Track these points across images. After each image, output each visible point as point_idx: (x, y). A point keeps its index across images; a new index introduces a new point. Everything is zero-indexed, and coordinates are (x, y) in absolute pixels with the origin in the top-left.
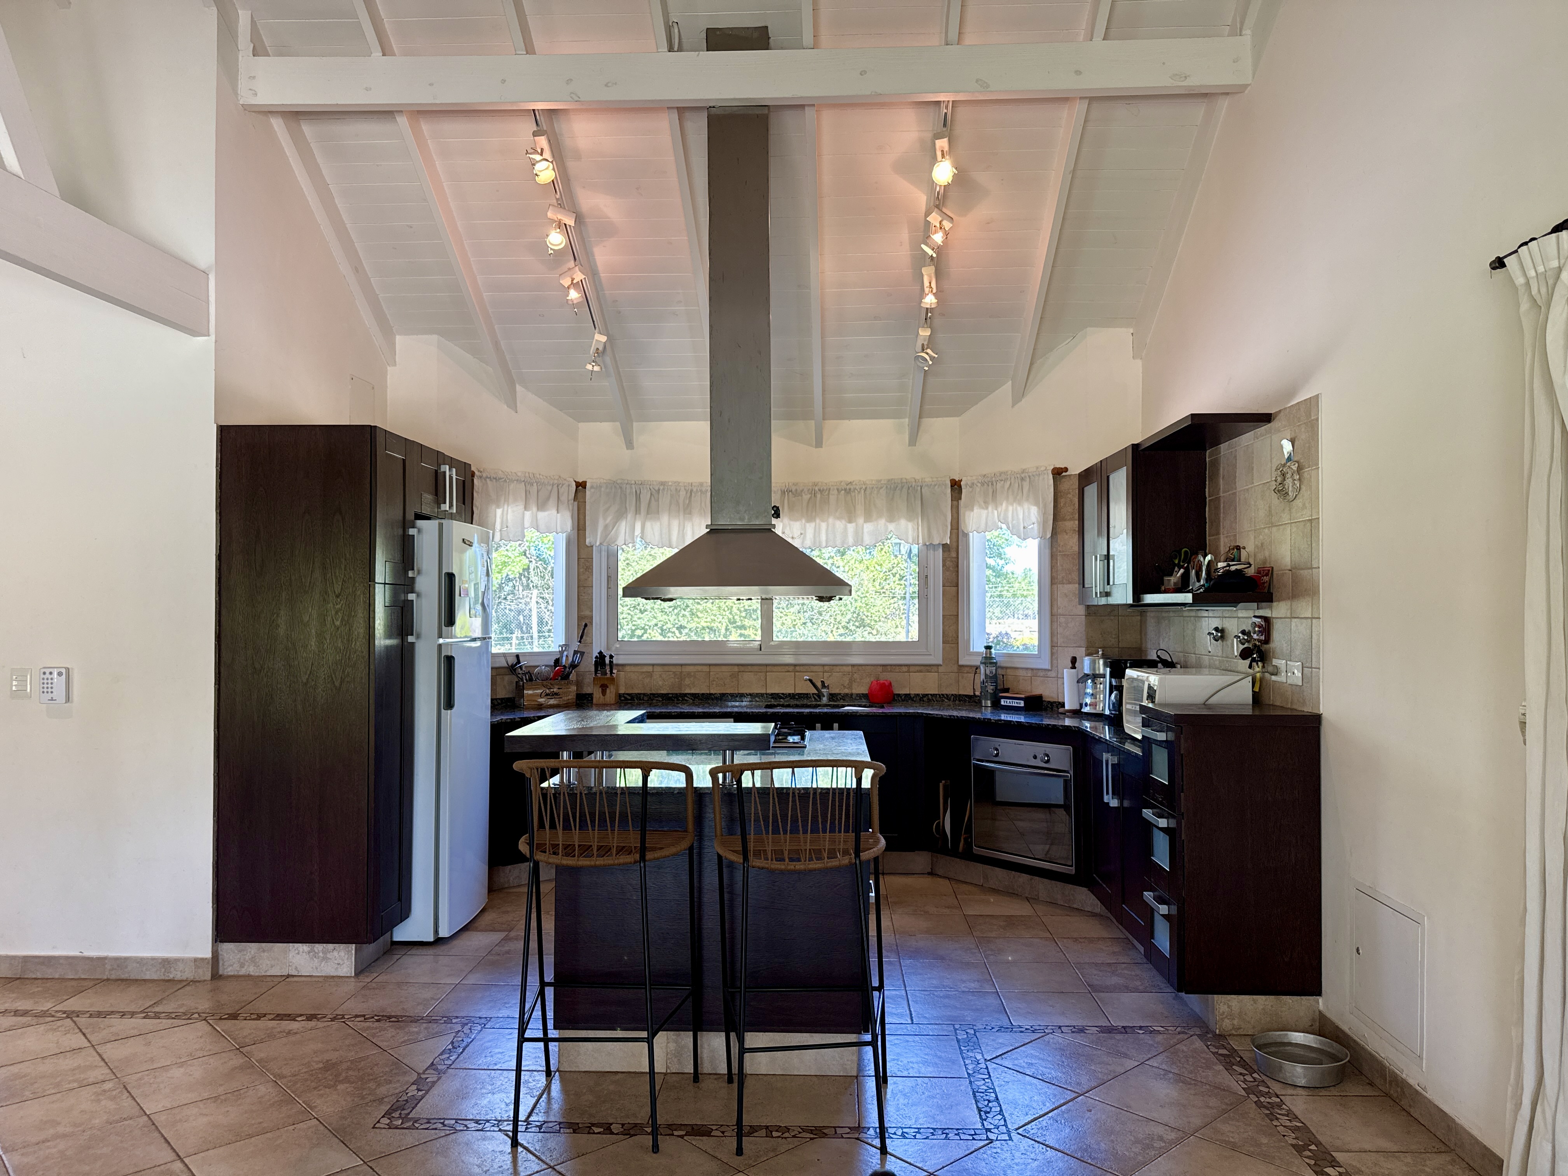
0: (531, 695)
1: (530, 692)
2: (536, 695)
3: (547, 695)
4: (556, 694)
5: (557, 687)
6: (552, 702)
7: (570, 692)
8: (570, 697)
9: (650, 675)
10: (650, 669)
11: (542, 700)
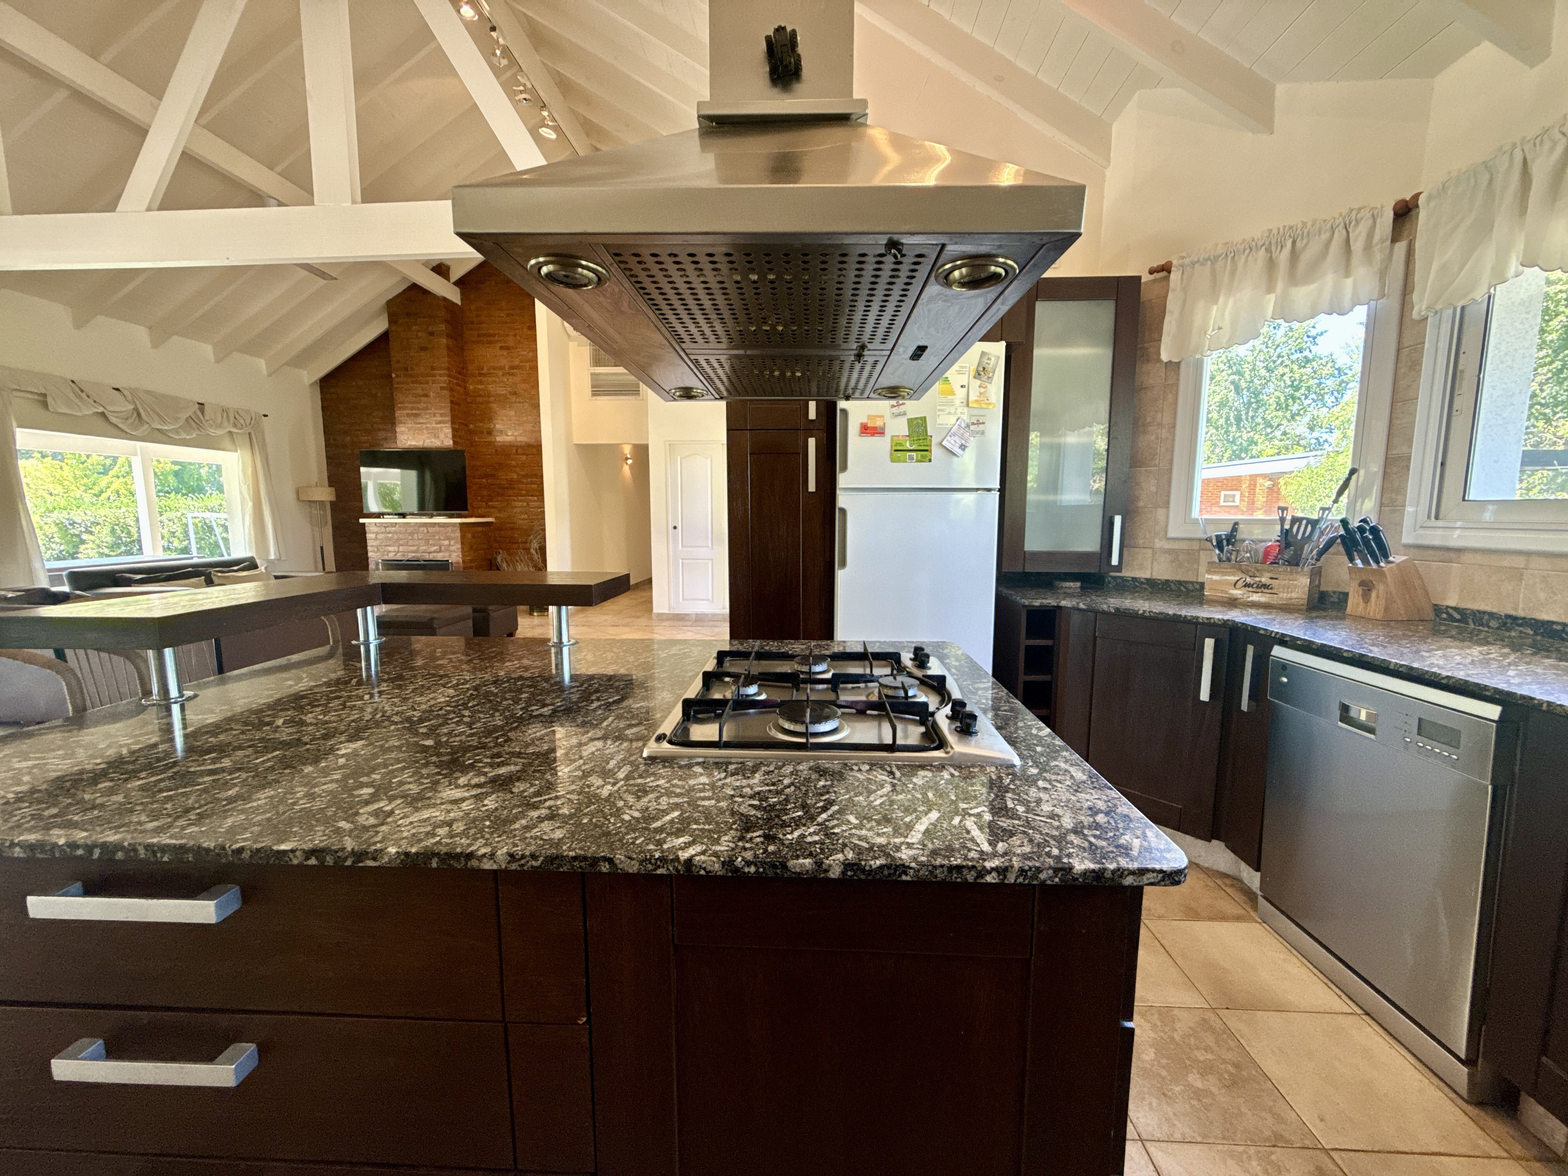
0: (1216, 581)
1: (1216, 577)
2: (1227, 583)
3: (1247, 585)
4: (1265, 586)
5: (1270, 575)
6: (1255, 598)
7: (1296, 586)
8: (1294, 595)
9: (1517, 575)
10: (1520, 562)
11: (1237, 593)
